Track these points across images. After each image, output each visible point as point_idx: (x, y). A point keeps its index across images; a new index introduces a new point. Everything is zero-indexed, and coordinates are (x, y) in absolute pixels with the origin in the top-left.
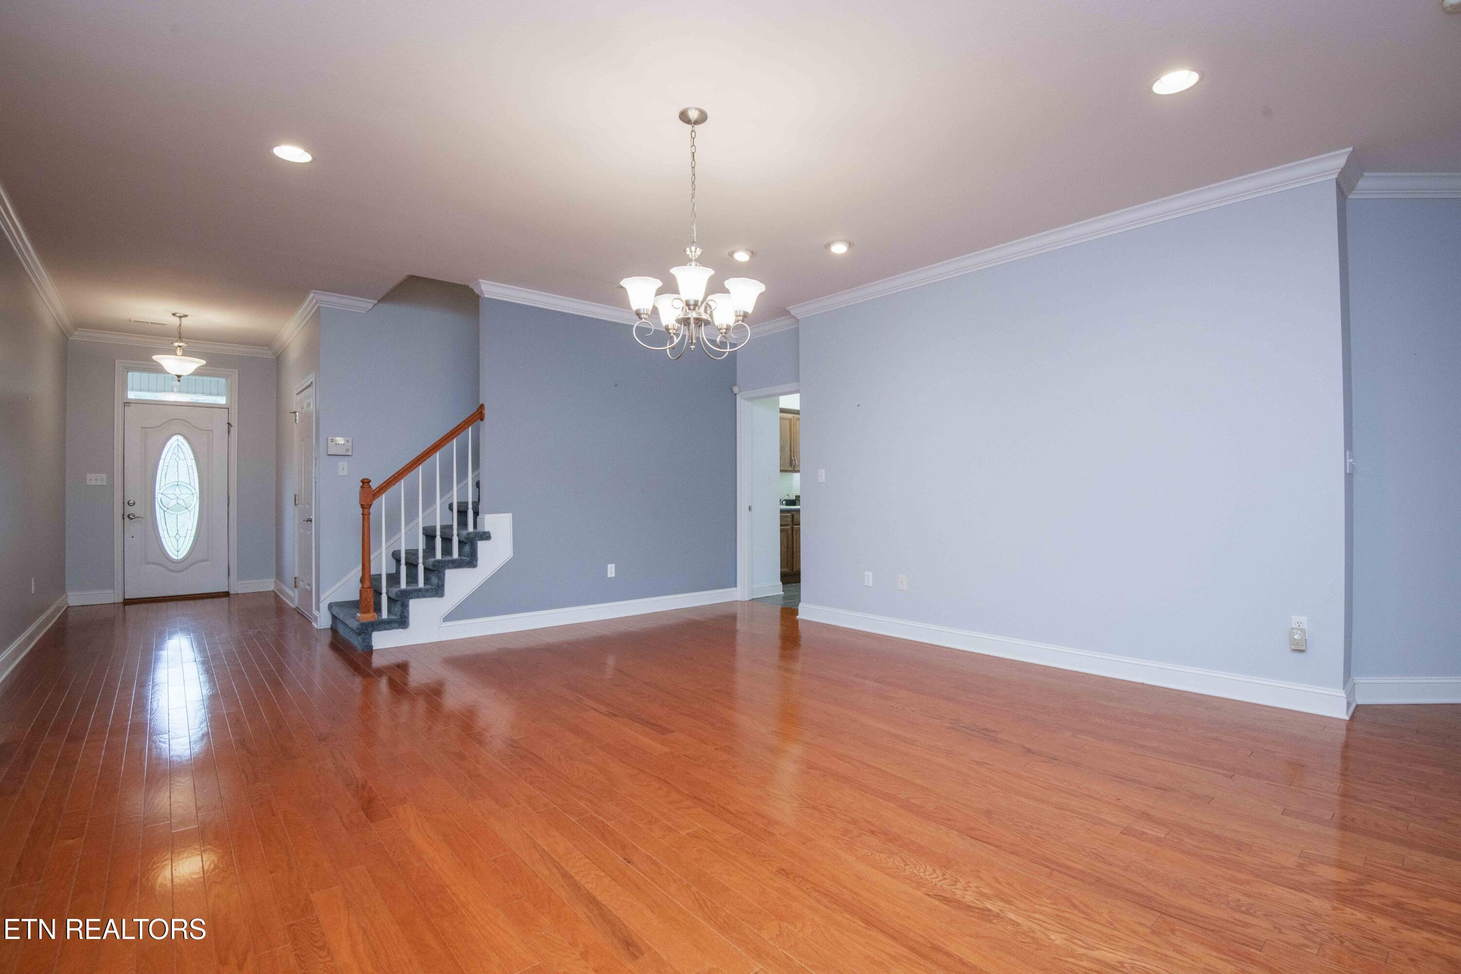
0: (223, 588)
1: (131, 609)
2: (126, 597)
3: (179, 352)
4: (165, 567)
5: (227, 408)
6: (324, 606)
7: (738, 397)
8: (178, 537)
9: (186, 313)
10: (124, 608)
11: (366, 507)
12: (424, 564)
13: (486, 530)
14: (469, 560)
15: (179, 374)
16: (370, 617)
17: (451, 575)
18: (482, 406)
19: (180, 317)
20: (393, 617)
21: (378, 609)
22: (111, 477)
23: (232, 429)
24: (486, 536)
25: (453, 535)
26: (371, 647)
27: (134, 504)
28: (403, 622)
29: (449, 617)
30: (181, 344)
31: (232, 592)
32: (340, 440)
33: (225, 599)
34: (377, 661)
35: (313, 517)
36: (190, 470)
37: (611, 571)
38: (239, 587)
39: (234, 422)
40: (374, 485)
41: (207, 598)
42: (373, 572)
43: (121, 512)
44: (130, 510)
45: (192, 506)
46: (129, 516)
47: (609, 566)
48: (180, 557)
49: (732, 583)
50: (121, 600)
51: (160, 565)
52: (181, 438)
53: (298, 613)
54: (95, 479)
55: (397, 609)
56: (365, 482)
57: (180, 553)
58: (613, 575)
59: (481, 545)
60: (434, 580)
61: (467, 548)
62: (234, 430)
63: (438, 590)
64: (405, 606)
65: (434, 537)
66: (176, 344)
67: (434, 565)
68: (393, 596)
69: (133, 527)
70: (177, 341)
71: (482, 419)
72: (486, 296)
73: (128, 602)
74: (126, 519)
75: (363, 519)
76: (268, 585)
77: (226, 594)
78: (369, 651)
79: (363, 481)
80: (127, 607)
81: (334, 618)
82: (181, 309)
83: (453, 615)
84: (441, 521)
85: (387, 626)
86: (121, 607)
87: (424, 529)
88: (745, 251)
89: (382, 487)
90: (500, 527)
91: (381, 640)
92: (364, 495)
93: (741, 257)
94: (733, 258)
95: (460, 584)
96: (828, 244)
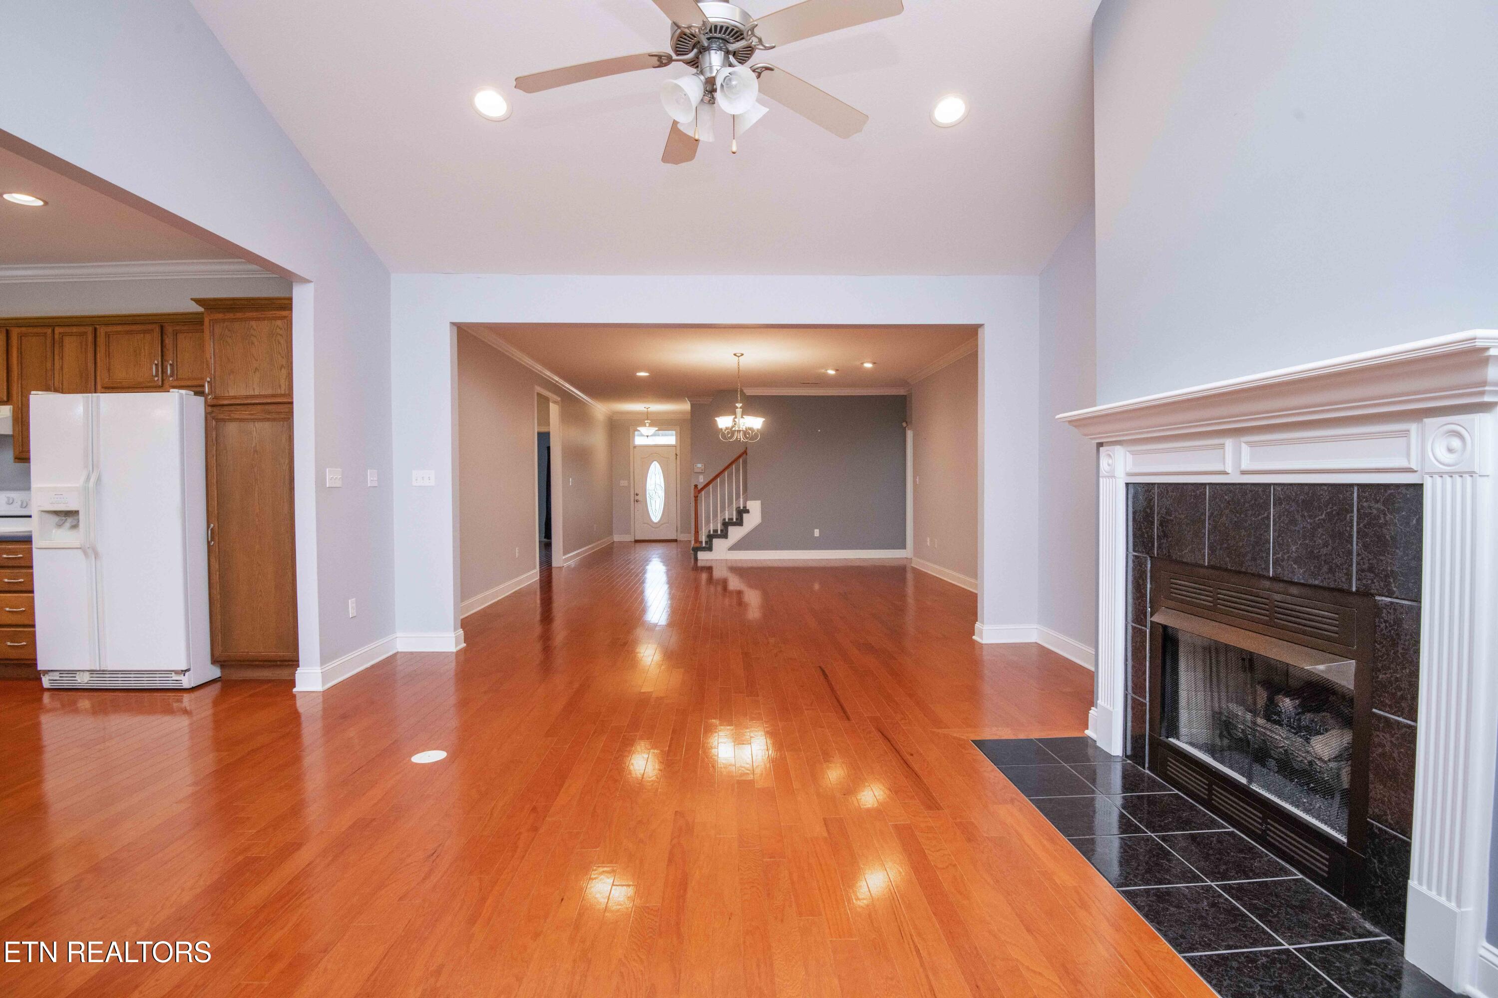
0: (674, 537)
1: (637, 545)
2: (636, 539)
3: (647, 425)
4: (651, 525)
5: (676, 446)
8: (655, 511)
9: (649, 406)
10: (634, 545)
11: (696, 499)
12: (720, 524)
13: (748, 509)
14: (739, 522)
15: (648, 436)
16: (698, 545)
17: (732, 530)
18: (747, 448)
19: (647, 408)
20: (707, 546)
21: (701, 542)
22: (629, 483)
24: (748, 511)
25: (733, 511)
26: (698, 558)
27: (637, 494)
28: (709, 548)
29: (731, 549)
30: (648, 421)
32: (699, 465)
33: (674, 545)
34: (700, 564)
36: (661, 476)
37: (817, 533)
38: (680, 538)
39: (678, 454)
40: (700, 487)
41: (667, 542)
42: (699, 529)
43: (633, 499)
44: (637, 498)
45: (661, 496)
46: (636, 501)
47: (815, 530)
48: (657, 521)
50: (633, 540)
51: (648, 524)
52: (655, 462)
54: (624, 483)
55: (709, 543)
56: (696, 486)
57: (656, 519)
58: (818, 535)
59: (745, 515)
60: (725, 531)
61: (739, 517)
62: (678, 457)
63: (725, 535)
64: (711, 542)
65: (732, 513)
66: (646, 421)
67: (724, 525)
68: (707, 538)
69: (638, 505)
70: (646, 419)
71: (747, 455)
72: (747, 394)
73: (637, 541)
77: (676, 541)
82: (647, 406)
83: (733, 548)
85: (704, 550)
86: (634, 543)
88: (832, 369)
89: (702, 489)
90: (755, 507)
91: (702, 555)
92: (695, 493)
93: (831, 372)
94: (827, 373)
95: (736, 533)
96: (862, 364)
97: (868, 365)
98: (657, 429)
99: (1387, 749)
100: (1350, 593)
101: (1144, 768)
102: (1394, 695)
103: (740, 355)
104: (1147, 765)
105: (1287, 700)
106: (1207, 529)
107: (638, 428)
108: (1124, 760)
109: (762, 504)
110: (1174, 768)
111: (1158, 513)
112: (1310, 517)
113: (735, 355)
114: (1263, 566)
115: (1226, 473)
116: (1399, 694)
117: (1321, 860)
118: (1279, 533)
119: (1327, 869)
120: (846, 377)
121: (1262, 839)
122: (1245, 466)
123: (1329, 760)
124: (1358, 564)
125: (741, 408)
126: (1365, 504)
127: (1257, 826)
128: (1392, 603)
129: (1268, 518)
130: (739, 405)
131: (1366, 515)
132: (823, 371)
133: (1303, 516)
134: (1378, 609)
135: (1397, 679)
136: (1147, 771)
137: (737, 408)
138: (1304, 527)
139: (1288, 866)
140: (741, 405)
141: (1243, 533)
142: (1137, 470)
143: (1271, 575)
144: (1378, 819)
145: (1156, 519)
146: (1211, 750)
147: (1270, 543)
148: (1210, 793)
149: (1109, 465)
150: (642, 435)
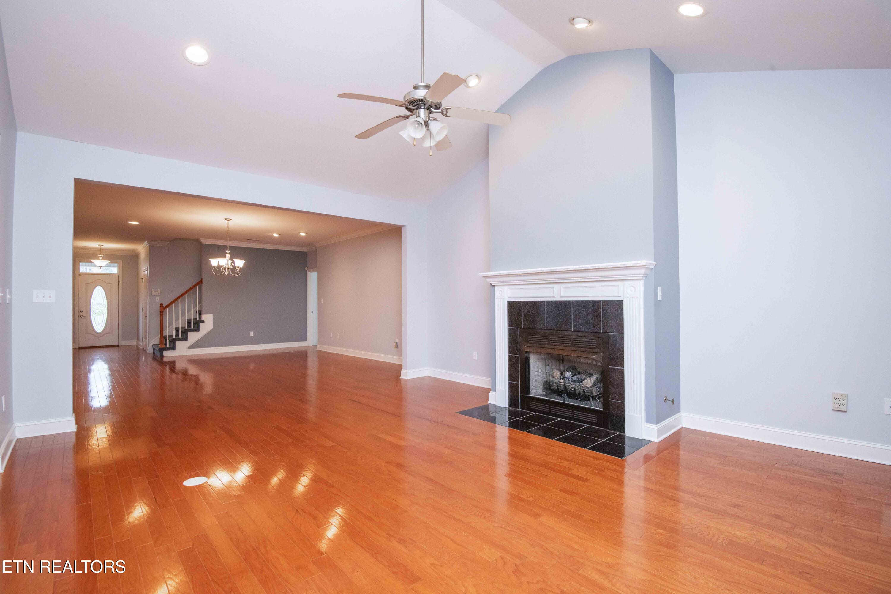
0: (116, 343)
1: (82, 351)
2: (80, 346)
3: (100, 258)
4: (94, 335)
5: (118, 275)
6: (151, 345)
7: (307, 271)
8: (99, 324)
9: (103, 245)
10: (79, 351)
11: (162, 313)
12: (181, 330)
13: (203, 320)
14: (197, 329)
15: (101, 266)
16: (163, 346)
17: (190, 334)
18: (202, 279)
19: (101, 246)
20: (170, 347)
21: (166, 344)
23: (120, 283)
24: (203, 322)
25: (191, 321)
26: (163, 355)
27: (83, 312)
28: (173, 348)
29: (190, 347)
30: (101, 255)
31: (120, 345)
32: (157, 290)
33: (117, 349)
34: (165, 359)
35: (147, 316)
36: (104, 298)
37: (252, 334)
38: (123, 343)
39: (120, 280)
40: (164, 305)
41: (110, 347)
42: (164, 335)
43: (78, 315)
44: (81, 314)
45: (105, 312)
46: (81, 316)
47: (251, 332)
48: (100, 332)
49: (305, 339)
50: (78, 347)
51: (92, 334)
52: (100, 287)
53: (144, 350)
55: (172, 344)
56: (161, 305)
57: (100, 330)
58: (253, 335)
59: (201, 324)
60: (185, 336)
61: (196, 326)
62: (121, 284)
63: (185, 338)
64: (174, 344)
65: (191, 323)
66: (99, 256)
67: (184, 331)
68: (170, 340)
69: (82, 320)
70: (100, 254)
71: (202, 283)
72: (203, 243)
73: (80, 348)
74: (80, 317)
75: (161, 316)
76: (134, 342)
77: (118, 346)
78: (162, 356)
79: (161, 304)
80: (80, 350)
81: (154, 349)
82: (101, 244)
84: (193, 317)
85: (168, 349)
86: (78, 350)
87: (187, 319)
88: (277, 234)
89: (167, 306)
90: (208, 319)
91: (166, 354)
92: (161, 309)
93: (276, 235)
94: (273, 235)
95: (193, 337)
96: (299, 233)
97: (303, 234)
98: (109, 261)
99: (615, 377)
100: (601, 333)
101: (519, 408)
102: (616, 361)
103: (229, 219)
104: (520, 407)
105: (568, 373)
106: (546, 316)
107: (92, 261)
108: (509, 408)
109: (213, 315)
110: (533, 405)
111: (523, 312)
112: (586, 311)
113: (225, 219)
114: (569, 328)
115: (554, 297)
116: (617, 360)
117: (594, 418)
118: (575, 317)
119: (597, 420)
120: (284, 239)
121: (572, 418)
122: (562, 295)
123: (590, 387)
124: (603, 324)
125: (229, 253)
126: (604, 306)
127: (569, 415)
128: (614, 334)
129: (571, 312)
130: (228, 252)
131: (605, 310)
132: (271, 234)
133: (583, 311)
134: (609, 337)
135: (616, 356)
136: (520, 410)
137: (227, 253)
138: (584, 314)
139: (583, 424)
140: (229, 251)
141: (561, 317)
142: (513, 296)
143: (572, 330)
144: (613, 399)
145: (522, 314)
146: (546, 396)
147: (571, 320)
148: (550, 409)
149: (500, 294)
150: (95, 266)
